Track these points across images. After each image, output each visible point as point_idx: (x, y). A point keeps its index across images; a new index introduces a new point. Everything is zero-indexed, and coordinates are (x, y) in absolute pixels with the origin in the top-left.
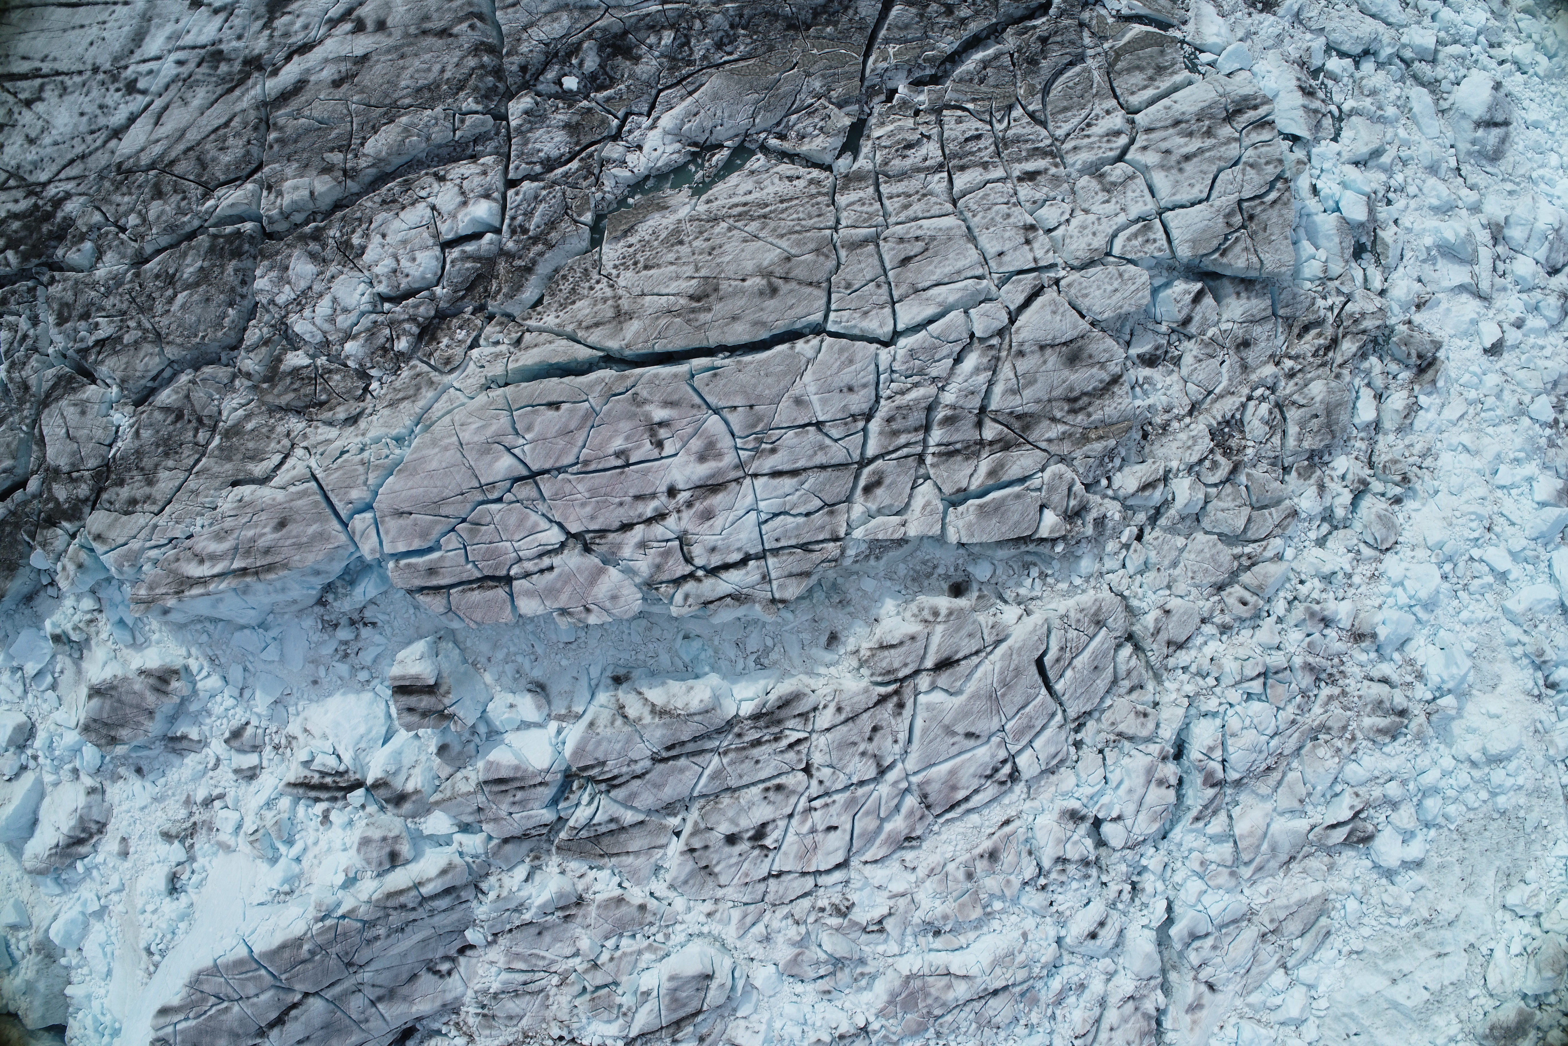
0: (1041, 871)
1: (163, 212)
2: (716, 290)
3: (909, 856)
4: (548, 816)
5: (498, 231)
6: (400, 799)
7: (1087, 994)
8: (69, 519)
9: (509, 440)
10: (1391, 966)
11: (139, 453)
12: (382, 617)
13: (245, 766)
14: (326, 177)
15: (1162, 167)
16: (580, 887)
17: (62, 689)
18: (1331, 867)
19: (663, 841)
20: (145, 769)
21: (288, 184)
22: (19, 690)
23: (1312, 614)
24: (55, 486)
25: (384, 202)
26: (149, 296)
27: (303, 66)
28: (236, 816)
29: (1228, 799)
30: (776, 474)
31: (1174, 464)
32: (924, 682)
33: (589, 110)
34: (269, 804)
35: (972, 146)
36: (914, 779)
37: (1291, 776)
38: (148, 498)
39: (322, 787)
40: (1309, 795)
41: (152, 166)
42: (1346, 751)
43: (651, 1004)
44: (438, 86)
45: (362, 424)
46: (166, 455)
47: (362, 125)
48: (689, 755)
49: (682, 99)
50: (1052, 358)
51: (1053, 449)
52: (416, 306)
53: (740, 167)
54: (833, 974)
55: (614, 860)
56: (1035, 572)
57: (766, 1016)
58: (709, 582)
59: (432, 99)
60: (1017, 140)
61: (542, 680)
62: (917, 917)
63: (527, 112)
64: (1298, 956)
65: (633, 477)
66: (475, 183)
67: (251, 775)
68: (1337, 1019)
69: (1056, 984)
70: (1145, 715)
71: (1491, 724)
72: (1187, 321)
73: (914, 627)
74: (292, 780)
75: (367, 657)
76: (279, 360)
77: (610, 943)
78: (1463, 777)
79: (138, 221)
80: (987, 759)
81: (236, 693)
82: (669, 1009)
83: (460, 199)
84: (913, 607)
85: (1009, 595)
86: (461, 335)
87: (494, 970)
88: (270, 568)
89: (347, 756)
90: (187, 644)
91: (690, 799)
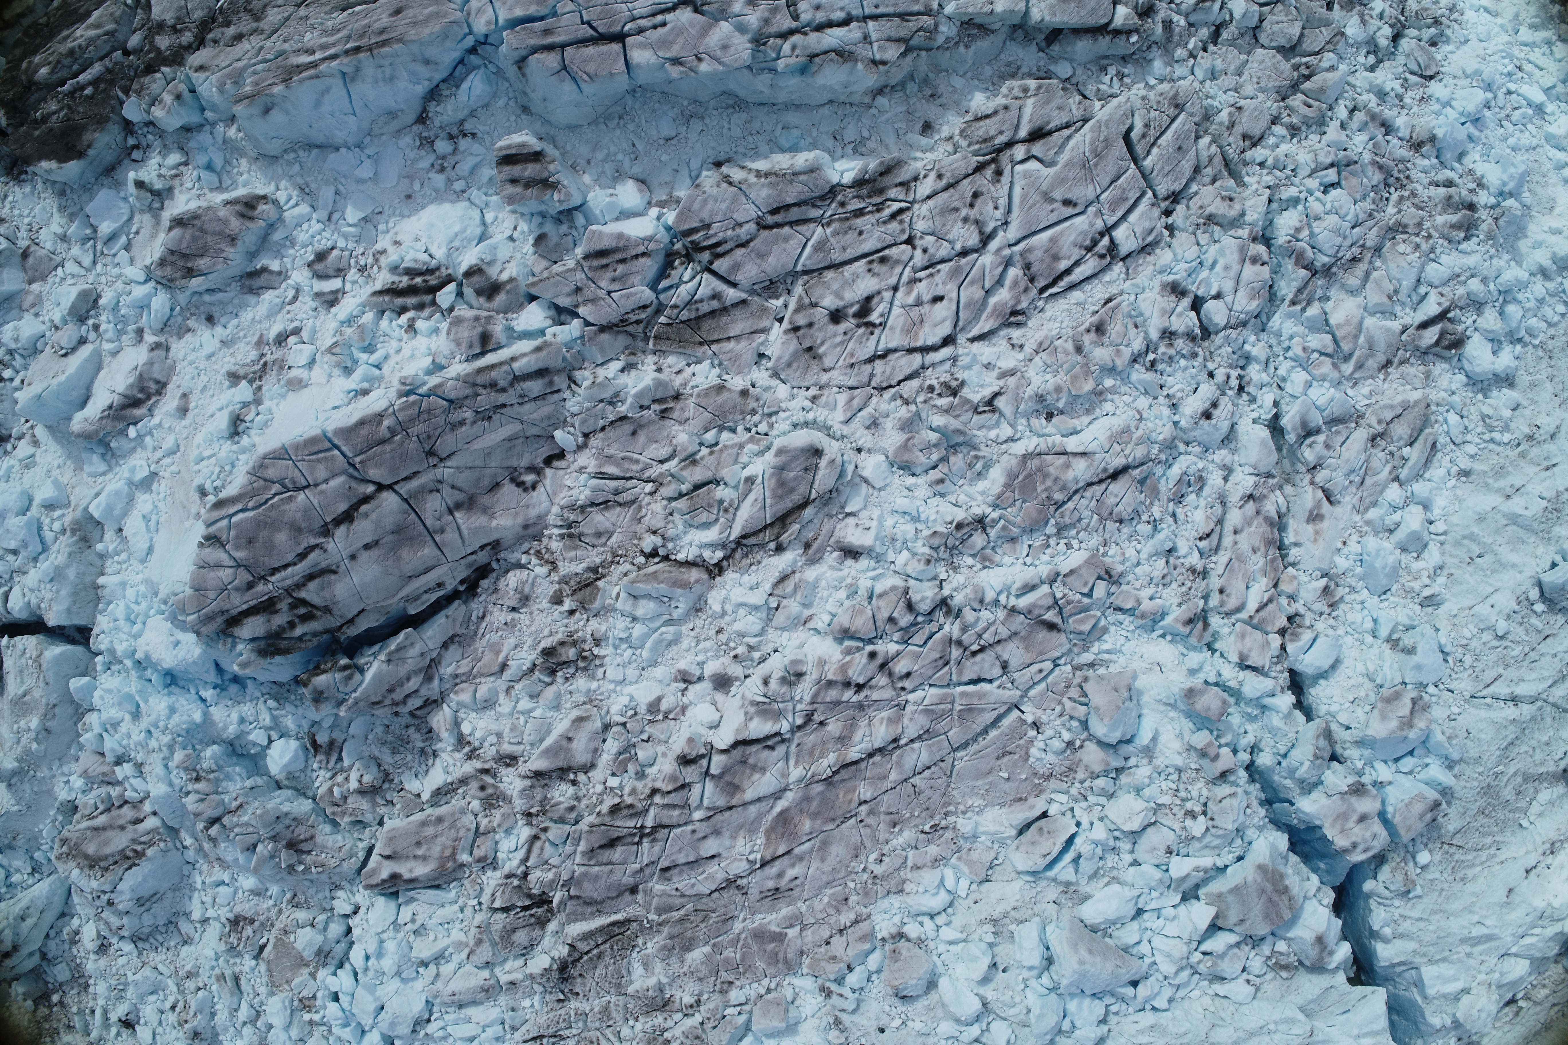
0: (1149, 347)
3: (1016, 334)
4: (649, 295)
6: (491, 290)
7: (1207, 491)
8: (170, 65)
10: (1502, 483)
12: (482, 128)
13: (327, 291)
16: (678, 381)
17: (135, 251)
18: (1428, 375)
19: (765, 325)
20: (216, 315)
22: (87, 261)
23: (1373, 117)
24: (158, 39)
28: (310, 349)
29: (1319, 293)
32: (1019, 152)
34: (349, 321)
36: (1016, 248)
37: (1375, 275)
38: (255, 31)
39: (411, 290)
40: (1396, 292)
42: (1425, 247)
43: (756, 492)
48: (791, 224)
54: (944, 459)
55: (714, 347)
56: (1112, 71)
57: (876, 513)
58: (814, 36)
61: (640, 173)
62: (1029, 391)
64: (1410, 463)
67: (331, 300)
68: (1458, 544)
69: (1176, 471)
70: (1231, 199)
71: (1553, 239)
73: (1006, 102)
74: (379, 289)
75: (465, 167)
77: (710, 436)
78: (1539, 288)
80: (1086, 227)
81: (324, 215)
82: (775, 496)
84: (1004, 90)
85: (1090, 89)
87: (583, 477)
88: (384, 43)
89: (440, 253)
90: (276, 179)
91: (794, 275)
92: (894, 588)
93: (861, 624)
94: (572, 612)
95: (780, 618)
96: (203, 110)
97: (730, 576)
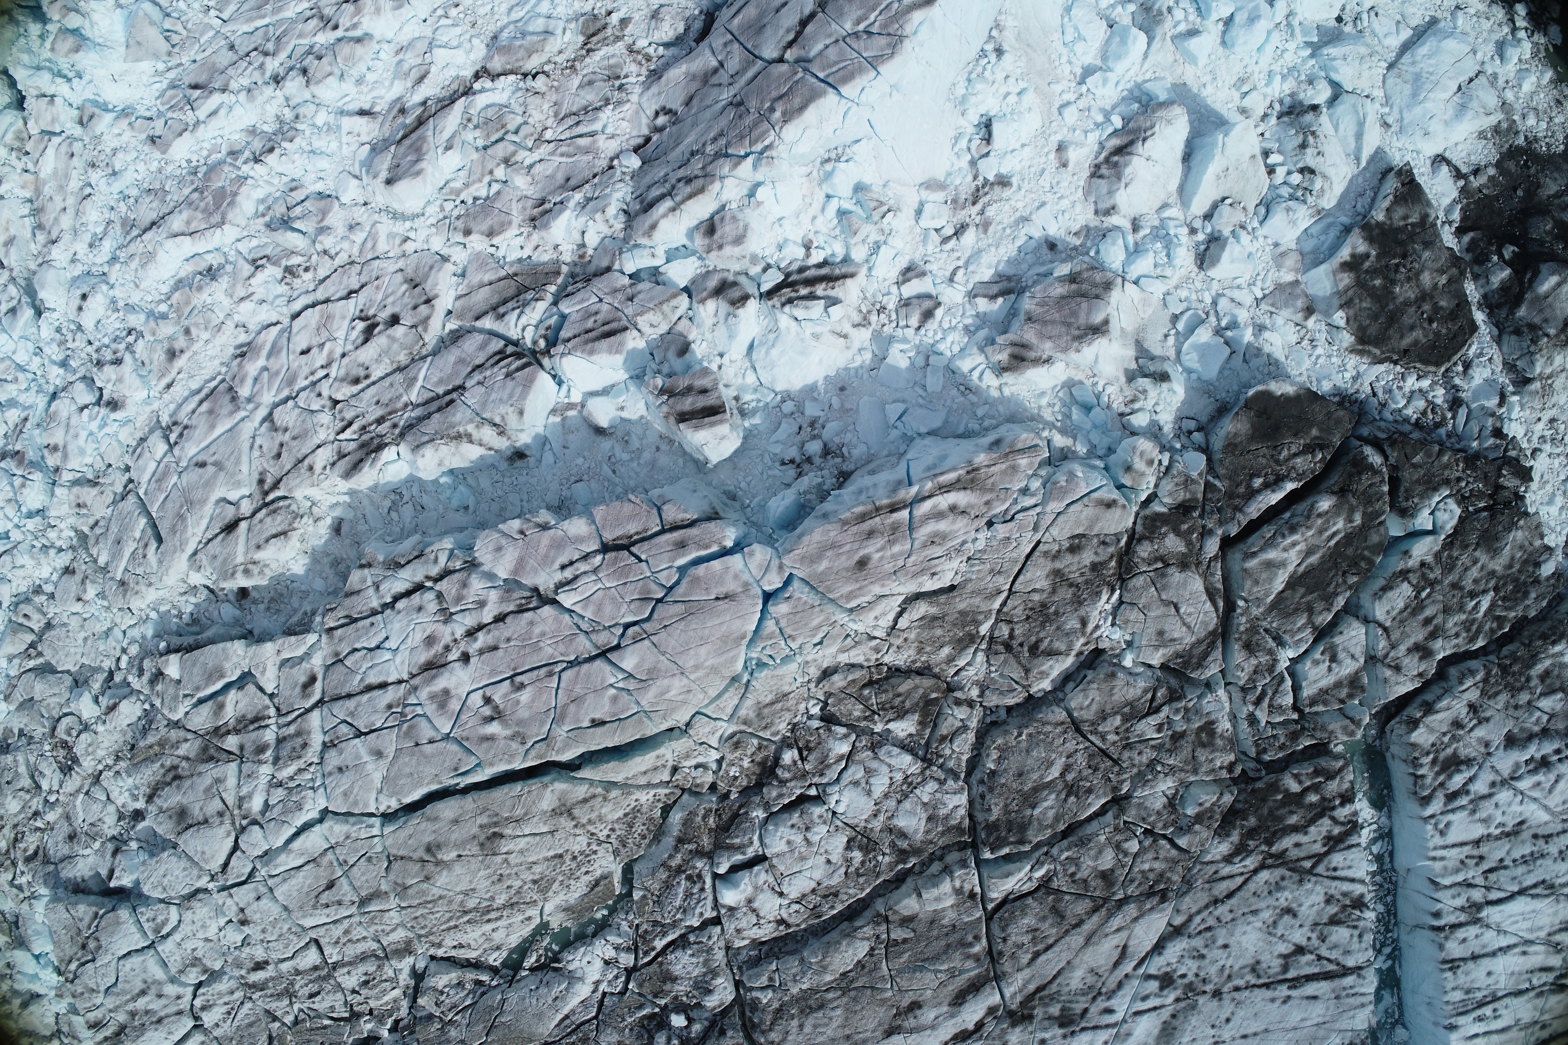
0: (132, 347)
1: (1096, 858)
2: (482, 845)
3: (243, 338)
4: (565, 307)
5: (716, 876)
6: (721, 289)
7: (88, 238)
8: (1158, 516)
9: (632, 685)
11: (1078, 602)
12: (776, 472)
13: (915, 282)
14: (906, 913)
15: (160, 983)
16: (535, 238)
17: (1161, 318)
19: (459, 303)
20: (1045, 250)
21: (949, 902)
22: (1225, 305)
24: (1182, 548)
25: (836, 895)
26: (1096, 769)
27: (958, 1019)
28: (925, 222)
30: (383, 686)
31: (100, 728)
32: (246, 508)
33: (656, 996)
34: (877, 249)
35: (315, 988)
36: (243, 414)
38: (1056, 556)
39: (811, 282)
41: (1121, 903)
43: (441, 138)
44: (802, 1011)
45: (814, 672)
46: (1044, 605)
47: (876, 968)
48: (438, 397)
49: (573, 1012)
50: (196, 813)
51: (182, 734)
52: (780, 796)
53: (512, 951)
54: (289, 210)
55: (503, 273)
56: (187, 618)
57: (345, 150)
58: (420, 577)
59: (805, 999)
60: (279, 996)
61: (600, 439)
62: (224, 282)
63: (710, 992)
65: (503, 667)
66: (745, 921)
67: (909, 274)
69: (110, 244)
70: (80, 506)
72: (115, 852)
73: (259, 556)
74: (849, 281)
75: (787, 428)
76: (922, 724)
77: (496, 187)
79: (1126, 845)
80: (187, 445)
81: (934, 360)
82: (425, 140)
83: (755, 905)
84: (269, 573)
85: (204, 594)
86: (734, 771)
87: (610, 130)
88: (863, 518)
89: (784, 319)
90: (1003, 400)
91: (435, 353)
92: (318, 82)
93: (345, 50)
94: (609, 13)
95: (422, 46)
96: (1106, 468)
97: (468, 73)
